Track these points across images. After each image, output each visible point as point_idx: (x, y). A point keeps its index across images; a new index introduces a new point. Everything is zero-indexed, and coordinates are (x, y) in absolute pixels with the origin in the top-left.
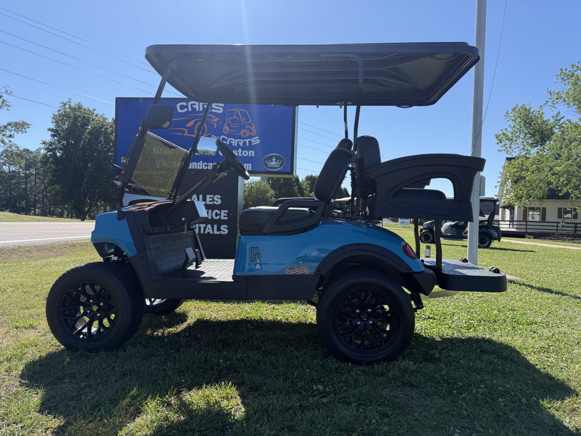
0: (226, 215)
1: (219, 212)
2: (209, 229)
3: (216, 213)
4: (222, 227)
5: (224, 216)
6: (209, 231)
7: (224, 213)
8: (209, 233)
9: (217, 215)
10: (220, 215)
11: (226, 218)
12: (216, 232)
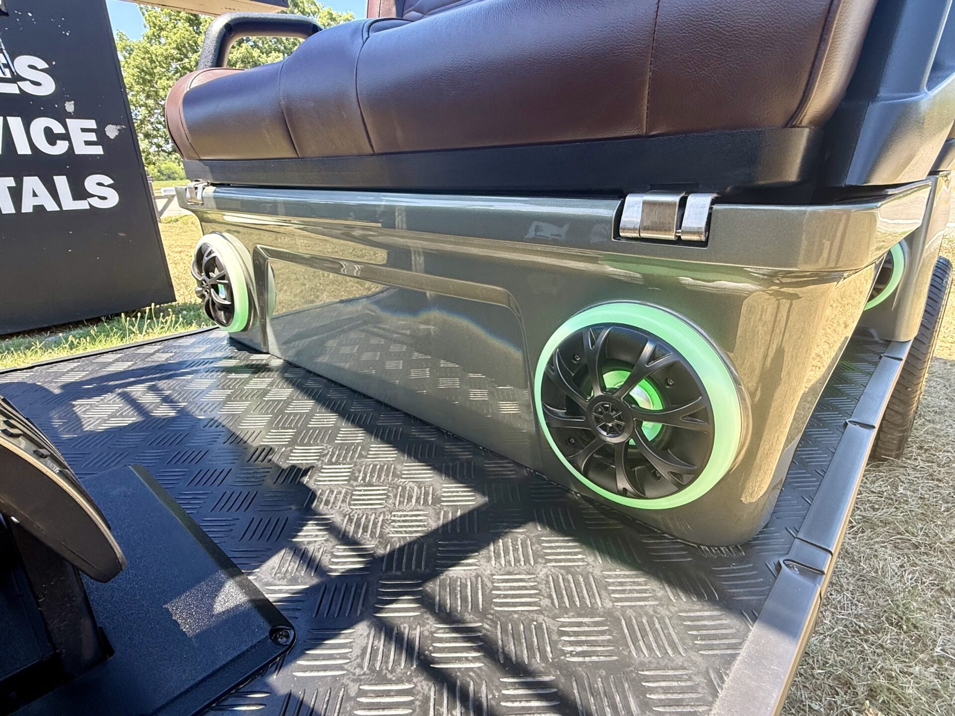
0: (93, 137)
1: (58, 128)
2: (35, 195)
3: (48, 132)
4: (91, 183)
5: (88, 143)
6: (37, 202)
7: (84, 130)
8: (39, 209)
9: (51, 137)
10: (66, 137)
11: (98, 150)
12: (69, 204)
